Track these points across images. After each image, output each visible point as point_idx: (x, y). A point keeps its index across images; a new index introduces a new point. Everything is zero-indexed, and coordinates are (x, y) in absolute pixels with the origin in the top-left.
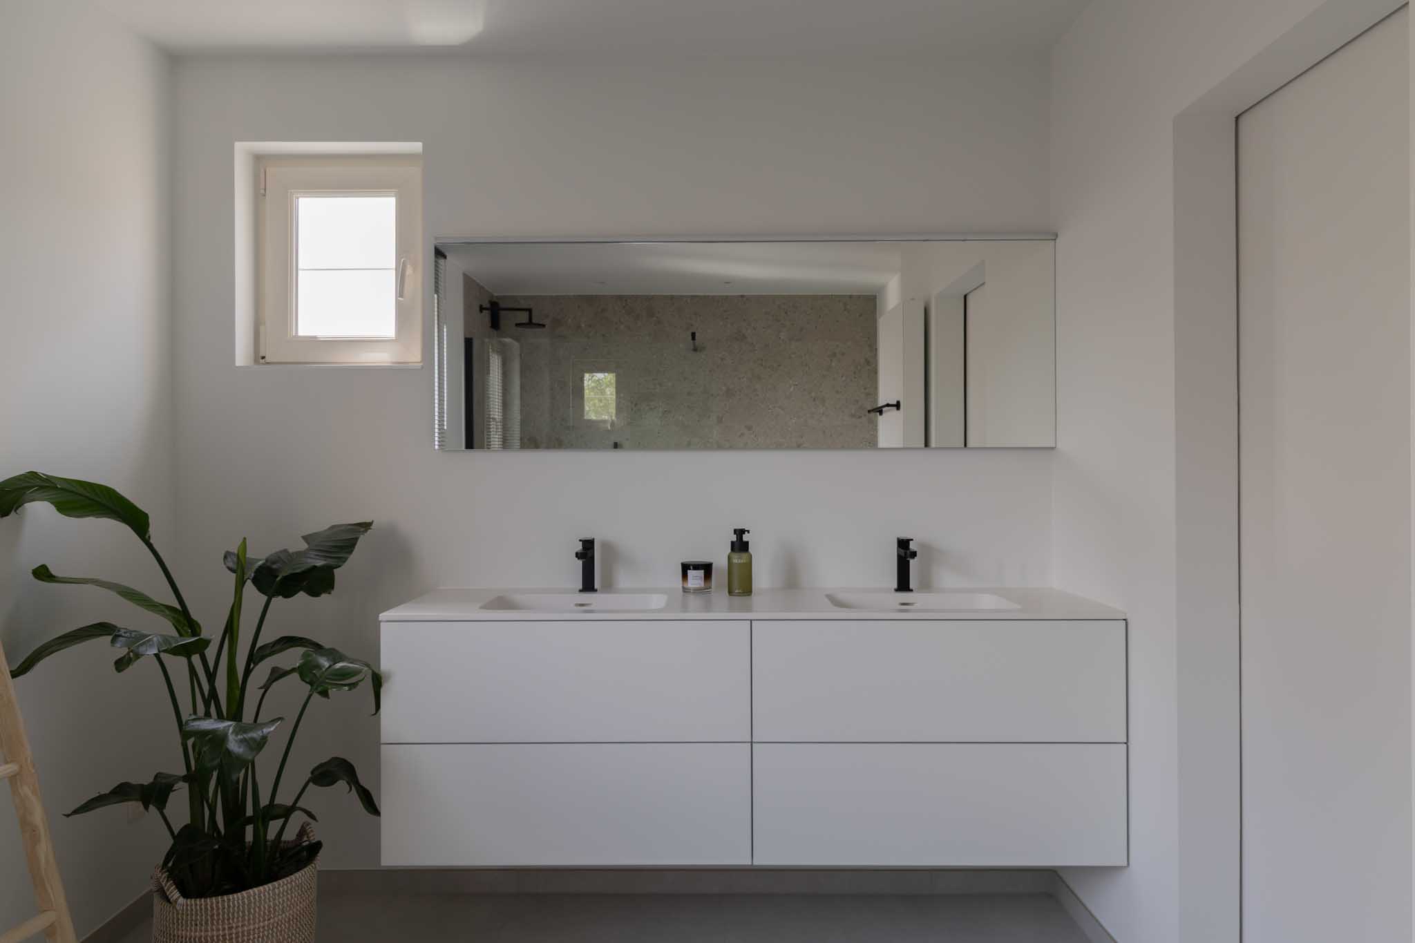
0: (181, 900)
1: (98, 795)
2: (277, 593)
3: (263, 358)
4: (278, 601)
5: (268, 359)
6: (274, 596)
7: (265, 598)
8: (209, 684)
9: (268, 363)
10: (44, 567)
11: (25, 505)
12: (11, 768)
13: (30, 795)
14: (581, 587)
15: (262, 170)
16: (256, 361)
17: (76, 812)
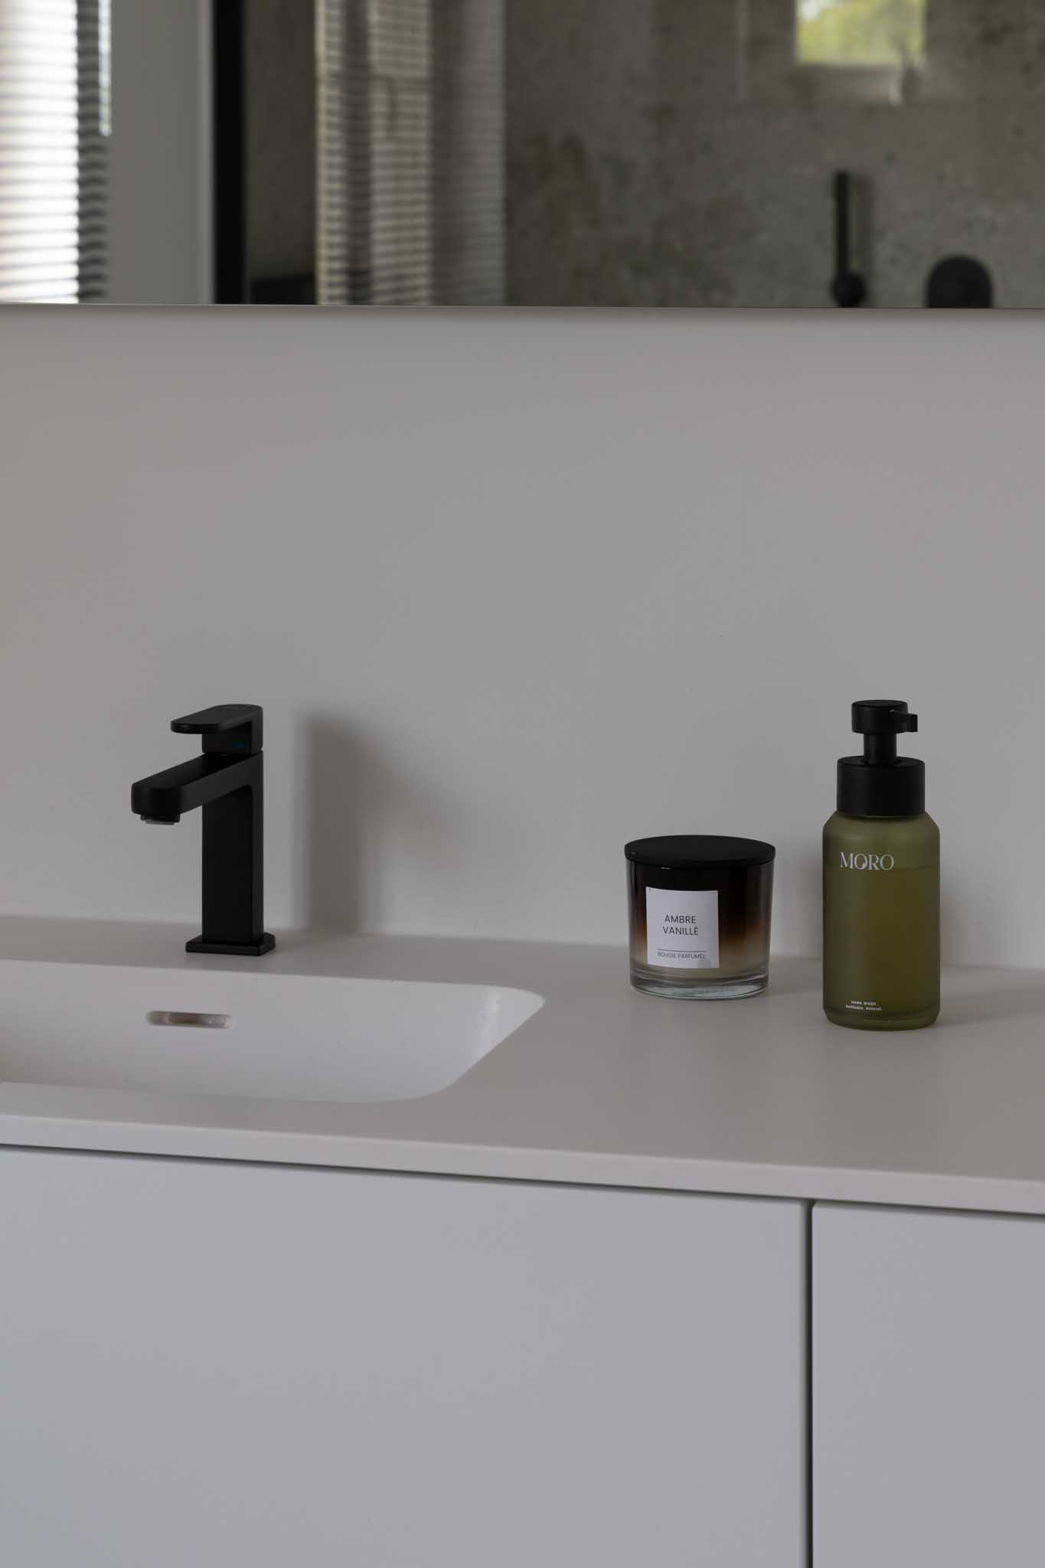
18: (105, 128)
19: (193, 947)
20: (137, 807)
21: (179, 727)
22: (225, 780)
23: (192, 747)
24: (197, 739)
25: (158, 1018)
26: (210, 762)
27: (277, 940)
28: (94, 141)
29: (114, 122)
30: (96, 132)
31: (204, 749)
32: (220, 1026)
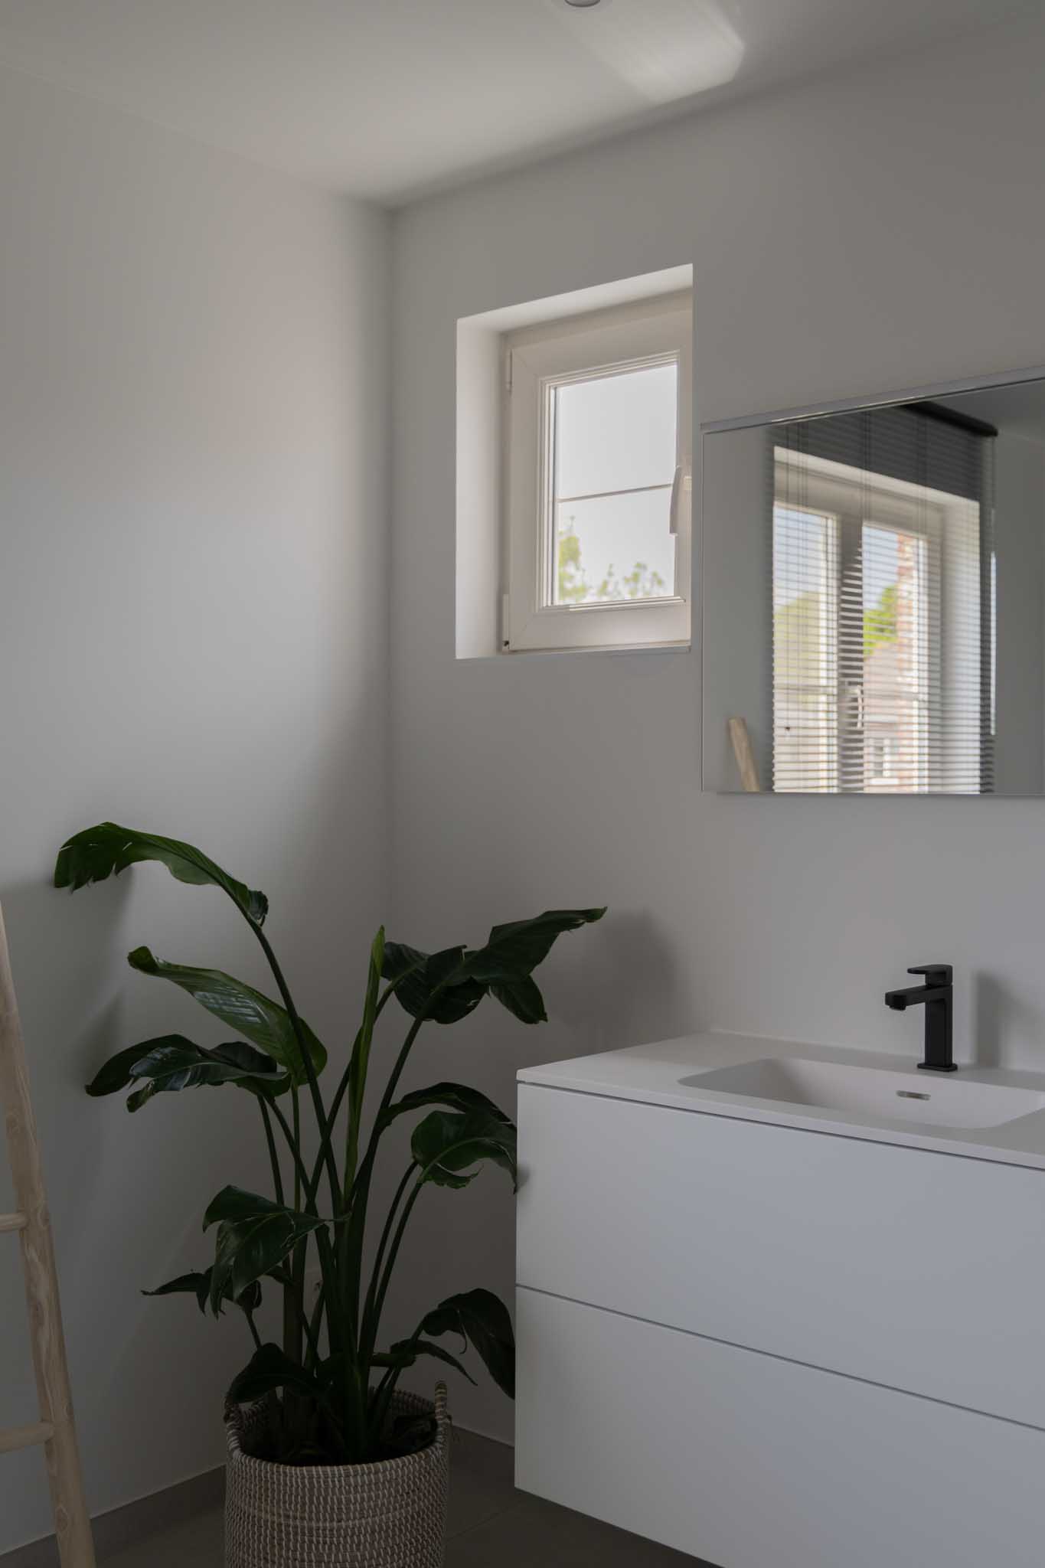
0: (237, 1453)
1: (191, 1272)
2: (429, 1016)
3: (507, 643)
4: (430, 1026)
5: (512, 646)
6: (423, 1019)
7: (410, 1020)
8: (322, 1138)
9: (514, 652)
10: (144, 950)
11: (135, 865)
12: (17, 1219)
13: (37, 1260)
14: (923, 1060)
15: (509, 354)
16: (499, 649)
17: (164, 1290)
18: (993, 732)
19: (920, 1066)
20: (887, 1003)
21: (913, 971)
22: (936, 994)
23: (920, 981)
24: (924, 976)
25: (901, 1094)
26: (929, 986)
27: (959, 1067)
28: (988, 738)
29: (997, 729)
30: (989, 734)
31: (926, 982)
32: (927, 1099)
